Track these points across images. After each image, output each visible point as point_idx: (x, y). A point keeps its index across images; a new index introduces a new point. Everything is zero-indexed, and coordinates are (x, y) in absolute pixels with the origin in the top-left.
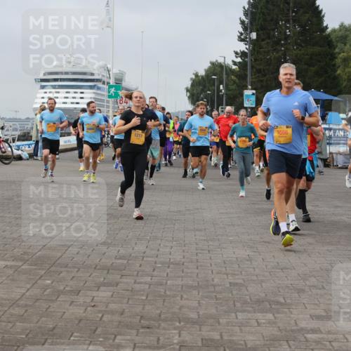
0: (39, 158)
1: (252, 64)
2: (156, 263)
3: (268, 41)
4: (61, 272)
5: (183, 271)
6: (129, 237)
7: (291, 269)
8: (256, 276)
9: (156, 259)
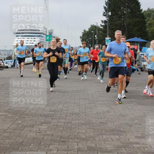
0: (16, 67)
1: (109, 26)
2: (67, 113)
3: (116, 16)
4: (25, 117)
5: (79, 117)
6: (56, 102)
7: (126, 116)
8: (111, 119)
9: (67, 112)
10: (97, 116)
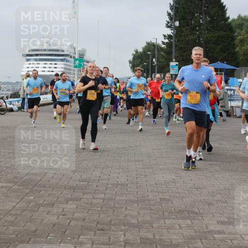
0: (26, 110)
1: (175, 44)
2: (108, 184)
3: (188, 27)
4: (41, 191)
5: (127, 190)
6: (89, 166)
7: (203, 189)
8: (179, 193)
10: (156, 189)
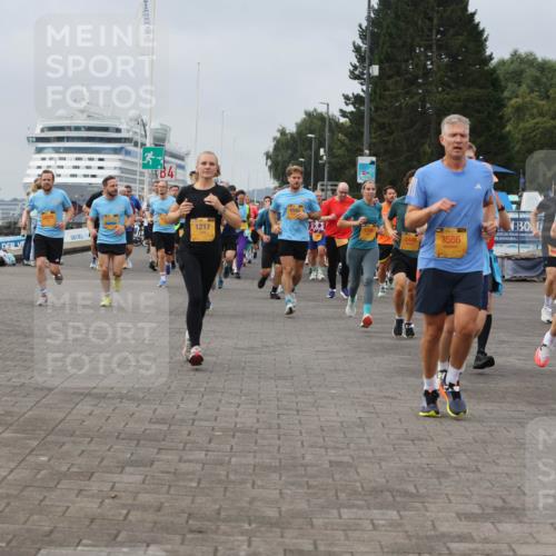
0: (32, 263)
1: (371, 115)
2: (213, 430)
3: (398, 79)
4: (64, 444)
5: (256, 443)
6: (173, 388)
7: (427, 440)
8: (373, 451)
9: (214, 424)
10: (321, 440)
